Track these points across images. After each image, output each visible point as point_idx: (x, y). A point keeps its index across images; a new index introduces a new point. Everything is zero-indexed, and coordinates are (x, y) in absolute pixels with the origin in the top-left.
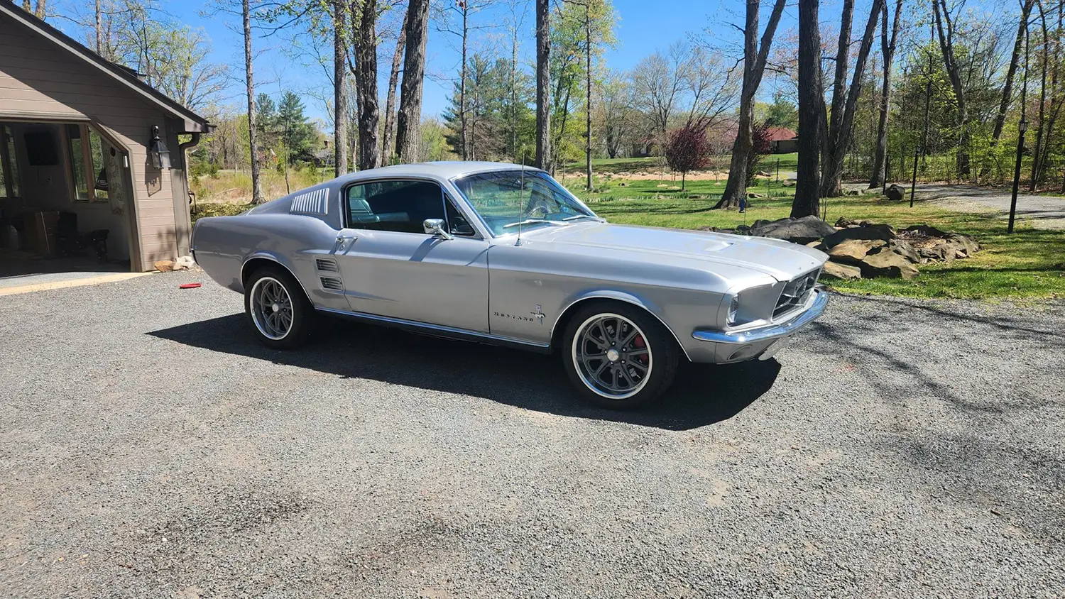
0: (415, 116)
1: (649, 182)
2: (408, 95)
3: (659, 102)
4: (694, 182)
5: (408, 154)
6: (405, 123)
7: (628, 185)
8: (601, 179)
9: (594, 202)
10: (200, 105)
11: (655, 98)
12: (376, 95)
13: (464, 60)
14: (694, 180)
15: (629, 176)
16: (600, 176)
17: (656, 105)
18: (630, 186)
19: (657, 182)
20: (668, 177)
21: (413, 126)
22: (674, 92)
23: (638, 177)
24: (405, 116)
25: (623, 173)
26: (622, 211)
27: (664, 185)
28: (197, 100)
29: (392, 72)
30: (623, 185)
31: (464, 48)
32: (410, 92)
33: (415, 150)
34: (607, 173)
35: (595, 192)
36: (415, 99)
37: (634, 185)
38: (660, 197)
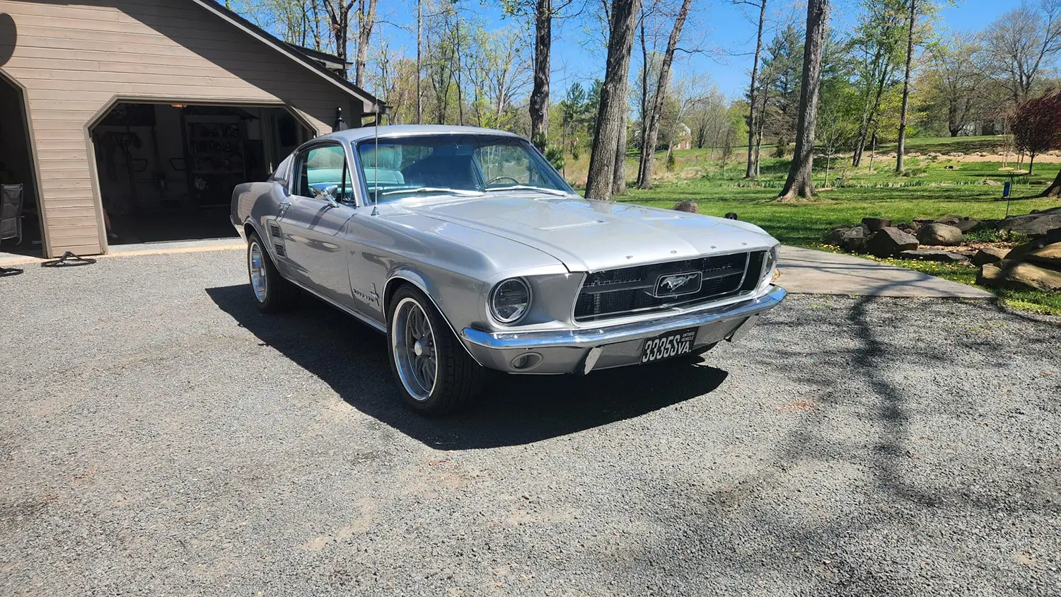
0: (618, 92)
1: (989, 164)
2: (612, 70)
3: (1020, 66)
4: (1054, 165)
5: (607, 132)
6: (607, 99)
7: (958, 168)
8: (923, 161)
9: (895, 186)
10: (515, 96)
11: (1015, 63)
12: (547, 70)
13: (760, 32)
14: (1054, 162)
15: (962, 157)
16: (922, 157)
17: (1017, 71)
18: (961, 170)
19: (1000, 164)
20: (1014, 157)
21: (615, 103)
22: (1042, 53)
23: (974, 158)
24: (607, 92)
25: (955, 154)
26: (923, 197)
27: (1008, 168)
28: (513, 91)
29: (668, 51)
30: (951, 167)
31: (761, 19)
32: (615, 66)
33: (616, 127)
34: (933, 154)
35: (905, 175)
36: (619, 73)
37: (966, 169)
38: (988, 182)
